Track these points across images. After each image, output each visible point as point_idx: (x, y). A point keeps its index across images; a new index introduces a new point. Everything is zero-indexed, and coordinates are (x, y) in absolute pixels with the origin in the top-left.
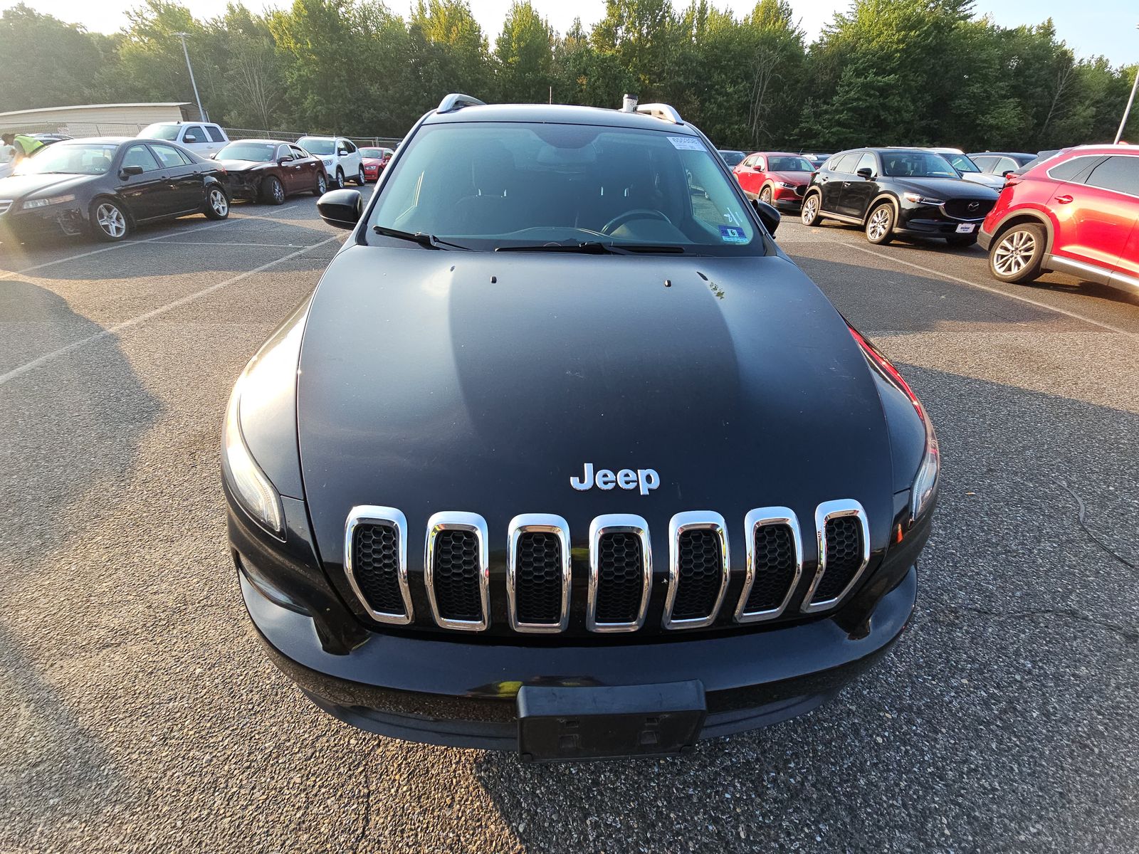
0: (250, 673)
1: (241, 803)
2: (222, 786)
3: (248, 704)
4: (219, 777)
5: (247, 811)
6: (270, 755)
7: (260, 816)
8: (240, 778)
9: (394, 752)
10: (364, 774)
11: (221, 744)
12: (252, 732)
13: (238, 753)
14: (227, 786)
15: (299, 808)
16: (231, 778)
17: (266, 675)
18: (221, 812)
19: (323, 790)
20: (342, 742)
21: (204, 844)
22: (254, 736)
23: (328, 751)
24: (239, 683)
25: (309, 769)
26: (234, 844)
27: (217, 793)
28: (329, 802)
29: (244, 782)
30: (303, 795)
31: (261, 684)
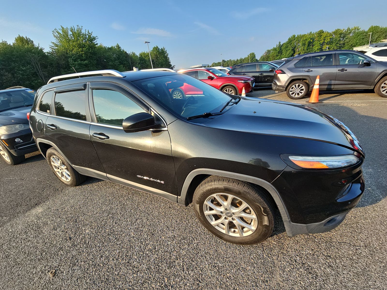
0: (299, 279)
1: (349, 277)
2: (345, 284)
3: (313, 279)
4: (342, 285)
5: (351, 274)
6: (332, 269)
7: (351, 270)
8: (342, 278)
9: (324, 235)
10: (332, 243)
11: (330, 287)
12: (325, 276)
13: (333, 280)
14: (345, 282)
15: (346, 259)
16: (342, 281)
17: (300, 273)
18: (353, 282)
19: (340, 253)
20: (324, 248)
21: (364, 286)
22: (326, 275)
23: (327, 251)
24: (304, 283)
25: (334, 257)
26: (361, 276)
27: (348, 285)
28: (343, 252)
29: (343, 277)
30: (343, 259)
31: (304, 275)
